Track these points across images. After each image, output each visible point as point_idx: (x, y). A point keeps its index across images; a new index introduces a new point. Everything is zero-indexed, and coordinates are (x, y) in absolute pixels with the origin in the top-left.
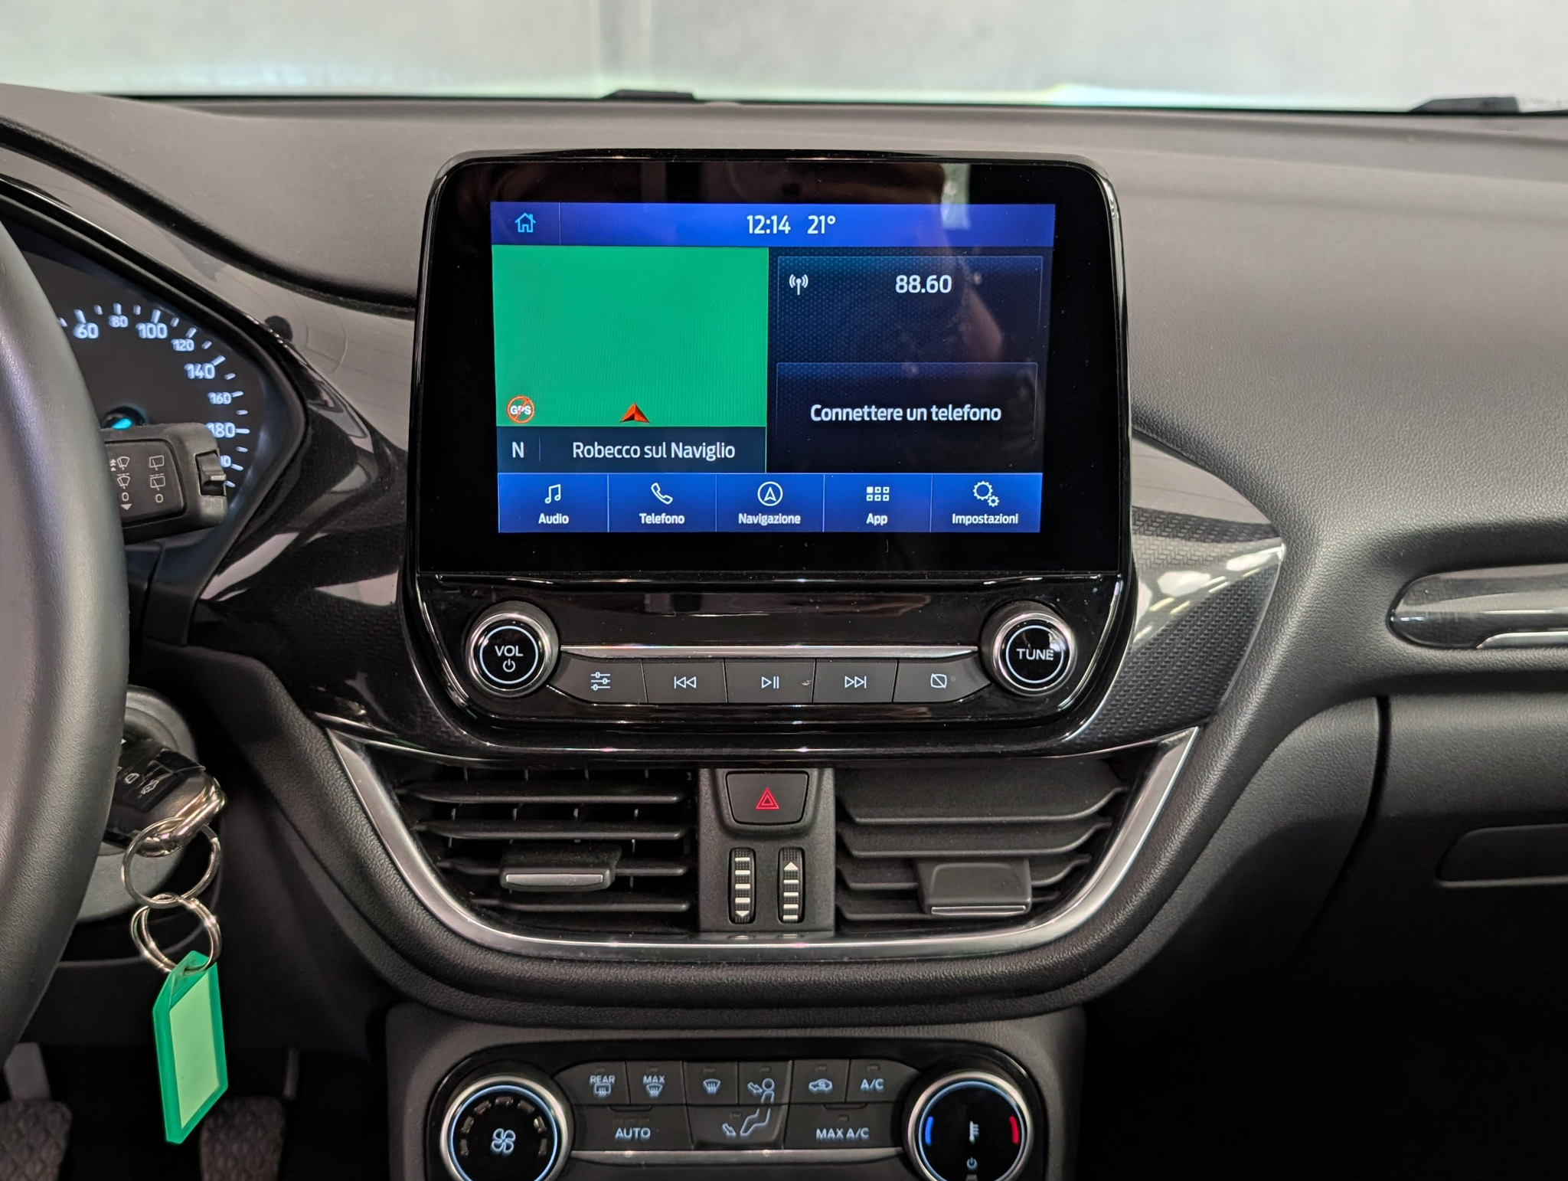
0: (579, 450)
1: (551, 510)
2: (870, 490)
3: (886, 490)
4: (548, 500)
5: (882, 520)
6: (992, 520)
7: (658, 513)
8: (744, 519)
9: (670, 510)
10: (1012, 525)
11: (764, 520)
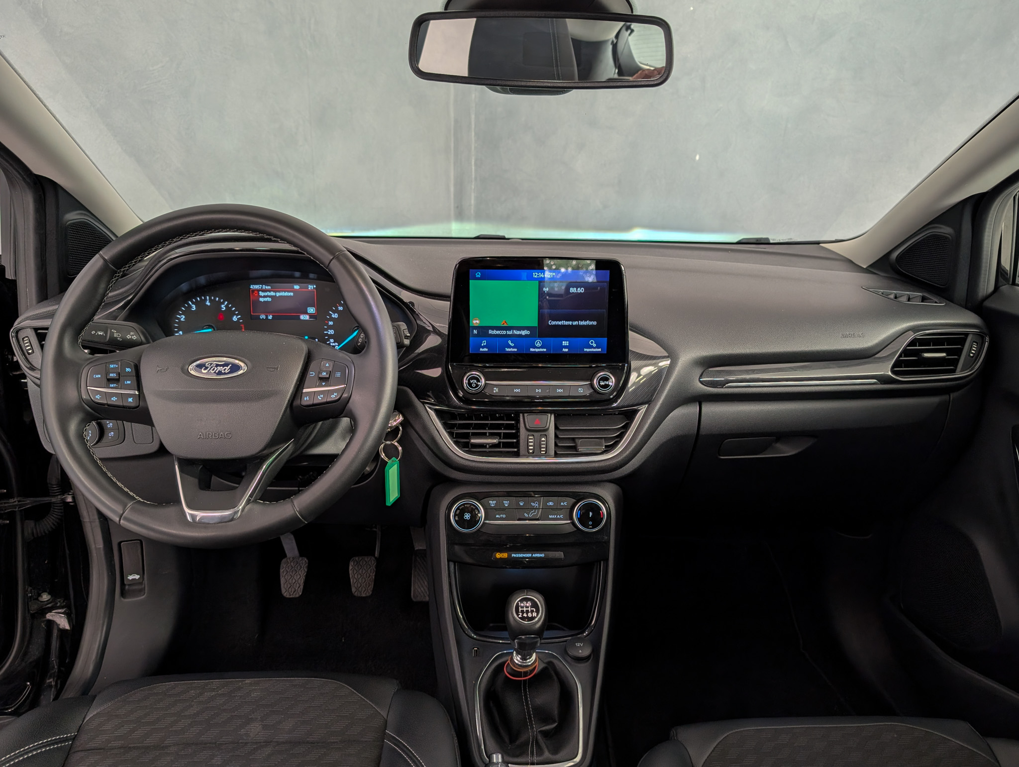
0: (490, 332)
1: (483, 347)
2: (563, 342)
3: (568, 342)
4: (482, 345)
5: (566, 350)
6: (594, 350)
7: (510, 348)
8: (532, 350)
9: (513, 347)
10: (599, 351)
11: (537, 350)
